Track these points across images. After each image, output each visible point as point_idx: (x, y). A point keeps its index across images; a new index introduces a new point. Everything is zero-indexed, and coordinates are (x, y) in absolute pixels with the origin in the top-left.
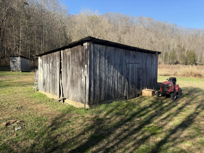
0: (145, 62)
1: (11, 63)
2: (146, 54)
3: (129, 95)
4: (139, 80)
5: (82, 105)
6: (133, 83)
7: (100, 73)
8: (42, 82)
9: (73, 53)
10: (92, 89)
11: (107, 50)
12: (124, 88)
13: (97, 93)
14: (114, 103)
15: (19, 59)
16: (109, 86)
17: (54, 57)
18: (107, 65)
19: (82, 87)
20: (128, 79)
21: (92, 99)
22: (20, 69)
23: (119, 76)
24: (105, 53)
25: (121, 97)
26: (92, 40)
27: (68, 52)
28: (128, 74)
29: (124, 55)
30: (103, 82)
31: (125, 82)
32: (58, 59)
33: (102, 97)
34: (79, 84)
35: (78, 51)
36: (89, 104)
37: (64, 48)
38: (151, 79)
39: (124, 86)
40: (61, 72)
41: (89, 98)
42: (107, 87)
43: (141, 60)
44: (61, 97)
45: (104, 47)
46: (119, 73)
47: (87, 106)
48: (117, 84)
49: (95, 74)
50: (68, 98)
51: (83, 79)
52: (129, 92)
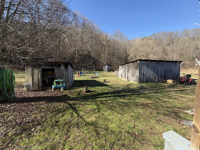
0: (169, 67)
1: (104, 68)
2: (171, 63)
3: (158, 81)
4: (165, 75)
5: (136, 83)
6: (161, 76)
7: (143, 71)
8: (121, 75)
9: (133, 64)
10: (140, 77)
11: (147, 63)
12: (156, 78)
13: (142, 79)
14: (150, 84)
15: (107, 66)
16: (148, 76)
17: (126, 66)
18: (147, 68)
19: (136, 76)
20: (158, 74)
21: (140, 80)
22: (107, 70)
23: (153, 73)
24: (146, 64)
25: (154, 82)
26: (141, 60)
27: (131, 64)
28: (158, 72)
29: (156, 64)
30: (145, 75)
31: (156, 75)
32: (127, 67)
33: (144, 81)
34: (135, 75)
35: (135, 64)
36: (139, 82)
37: (130, 63)
38: (174, 75)
39: (156, 77)
40: (128, 71)
41: (139, 80)
42: (146, 77)
43: (167, 66)
44: (128, 80)
45: (146, 62)
46: (153, 72)
47: (138, 83)
48: (152, 76)
49: (141, 72)
50: (131, 80)
51: (137, 74)
52: (158, 80)
